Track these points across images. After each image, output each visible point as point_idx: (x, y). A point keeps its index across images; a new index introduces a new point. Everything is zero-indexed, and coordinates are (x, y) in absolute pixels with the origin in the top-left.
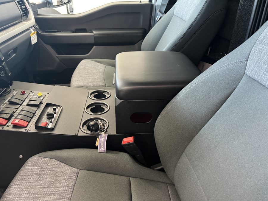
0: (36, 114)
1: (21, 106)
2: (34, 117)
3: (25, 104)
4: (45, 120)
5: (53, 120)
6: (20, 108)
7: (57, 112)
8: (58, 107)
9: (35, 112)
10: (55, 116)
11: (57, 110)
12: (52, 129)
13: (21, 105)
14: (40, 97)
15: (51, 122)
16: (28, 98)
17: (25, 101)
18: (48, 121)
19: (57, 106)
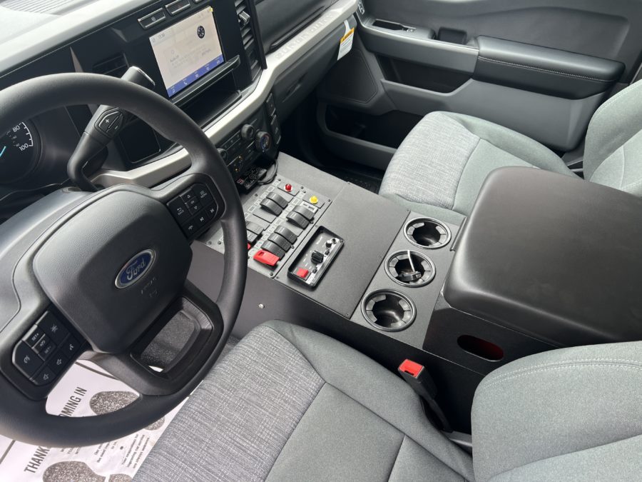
0: (295, 245)
1: (278, 219)
2: (291, 250)
3: (284, 215)
4: (306, 262)
5: (319, 267)
6: (274, 223)
7: (330, 251)
8: (337, 240)
9: (296, 240)
10: (325, 259)
11: (333, 246)
12: (313, 288)
13: (278, 216)
14: (312, 206)
15: (315, 271)
16: (292, 202)
17: (286, 209)
18: (311, 268)
19: (335, 236)
